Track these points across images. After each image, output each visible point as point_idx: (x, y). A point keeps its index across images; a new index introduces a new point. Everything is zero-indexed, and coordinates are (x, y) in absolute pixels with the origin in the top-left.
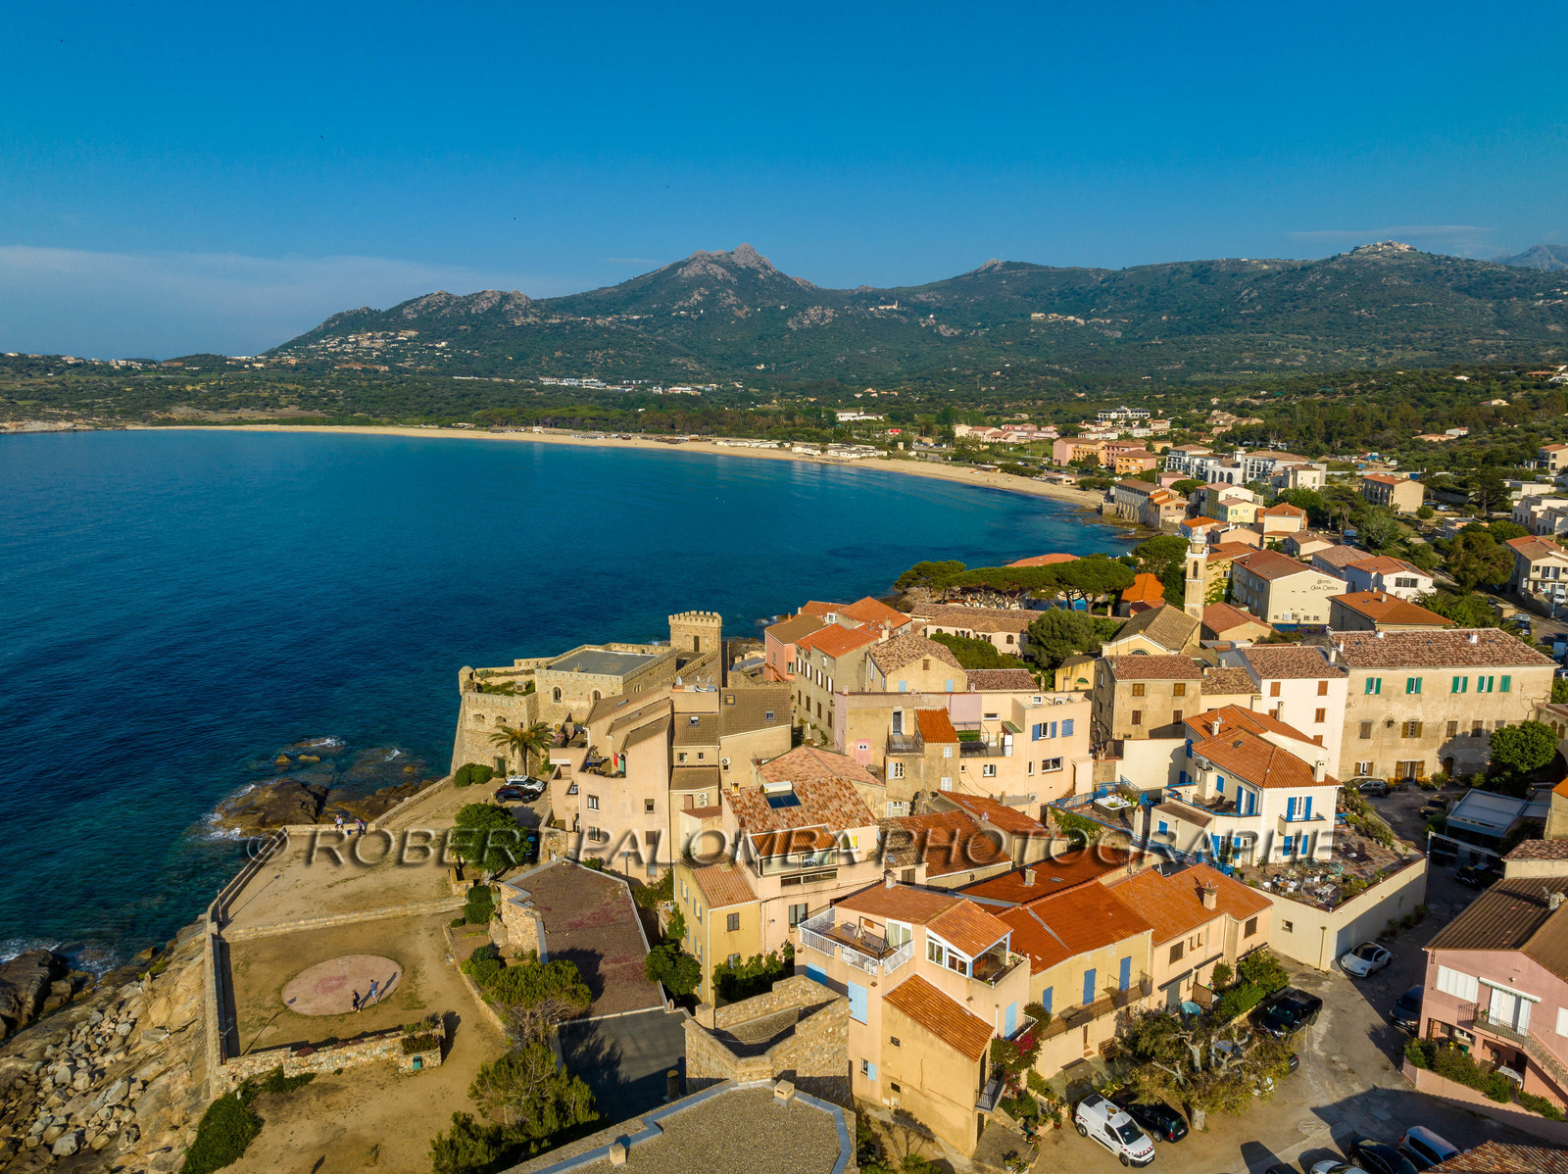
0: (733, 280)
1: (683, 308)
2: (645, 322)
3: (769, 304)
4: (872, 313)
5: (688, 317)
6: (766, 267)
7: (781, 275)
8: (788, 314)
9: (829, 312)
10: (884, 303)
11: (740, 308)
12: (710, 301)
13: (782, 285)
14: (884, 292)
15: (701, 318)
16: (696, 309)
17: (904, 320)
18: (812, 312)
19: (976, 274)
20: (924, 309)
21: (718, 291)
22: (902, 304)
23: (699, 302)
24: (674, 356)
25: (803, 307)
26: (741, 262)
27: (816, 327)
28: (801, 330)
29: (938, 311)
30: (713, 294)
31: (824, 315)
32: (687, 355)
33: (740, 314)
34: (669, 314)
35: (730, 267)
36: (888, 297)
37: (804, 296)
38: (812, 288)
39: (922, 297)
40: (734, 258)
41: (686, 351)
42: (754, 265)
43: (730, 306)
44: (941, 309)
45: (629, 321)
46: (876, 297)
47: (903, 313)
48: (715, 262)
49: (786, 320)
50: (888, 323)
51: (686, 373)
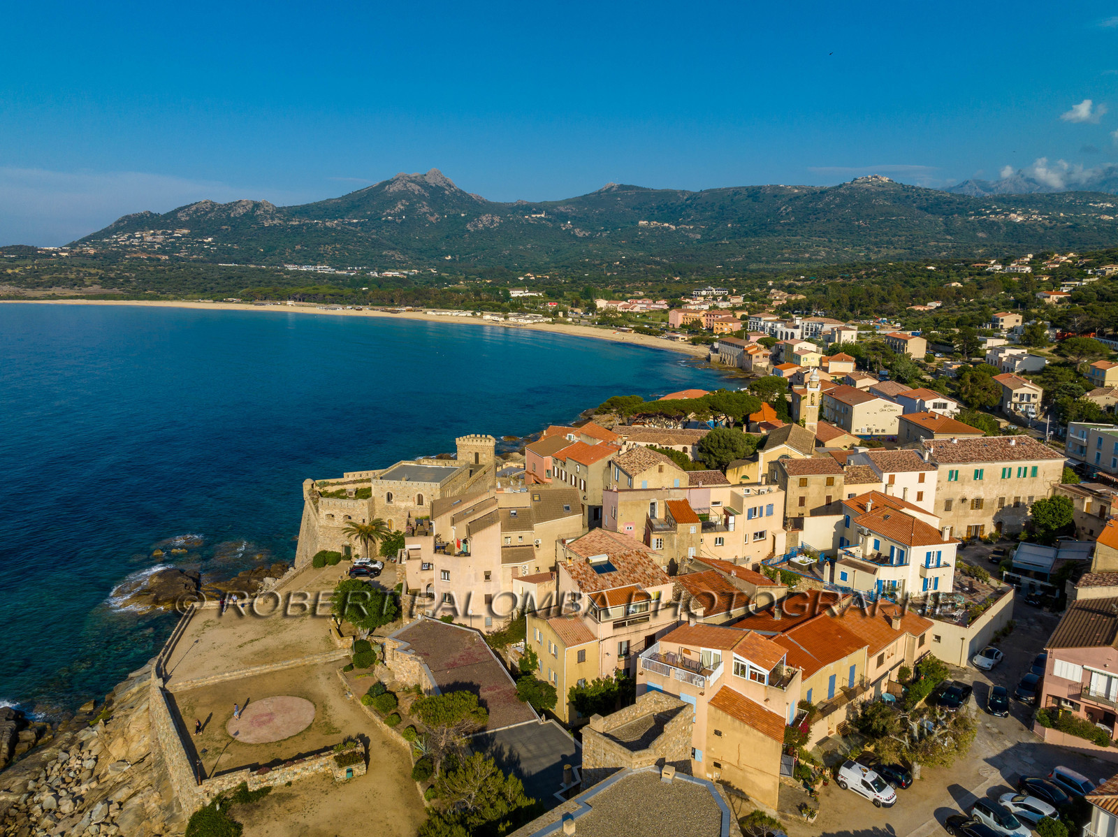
0: (426, 195)
1: (390, 215)
2: (362, 224)
3: (453, 212)
4: (527, 220)
5: (394, 221)
6: (450, 186)
7: (461, 192)
8: (466, 220)
9: (497, 219)
10: (535, 213)
11: (432, 215)
12: (410, 210)
13: (462, 199)
14: (535, 205)
15: (404, 221)
16: (399, 215)
17: (550, 225)
18: (484, 218)
19: (599, 193)
20: (564, 217)
21: (416, 202)
22: (548, 213)
23: (402, 211)
24: (385, 249)
25: (478, 215)
26: (432, 182)
27: (487, 229)
28: (477, 232)
29: (574, 219)
30: (412, 205)
31: (493, 221)
32: (394, 249)
33: (432, 219)
34: (380, 219)
35: (425, 185)
36: (539, 208)
37: (477, 207)
38: (484, 201)
39: (562, 209)
40: (427, 179)
41: (394, 246)
42: (442, 184)
43: (425, 213)
44: (575, 217)
45: (350, 224)
46: (529, 208)
47: (549, 220)
48: (413, 182)
49: (465, 225)
50: (538, 227)
51: (394, 262)
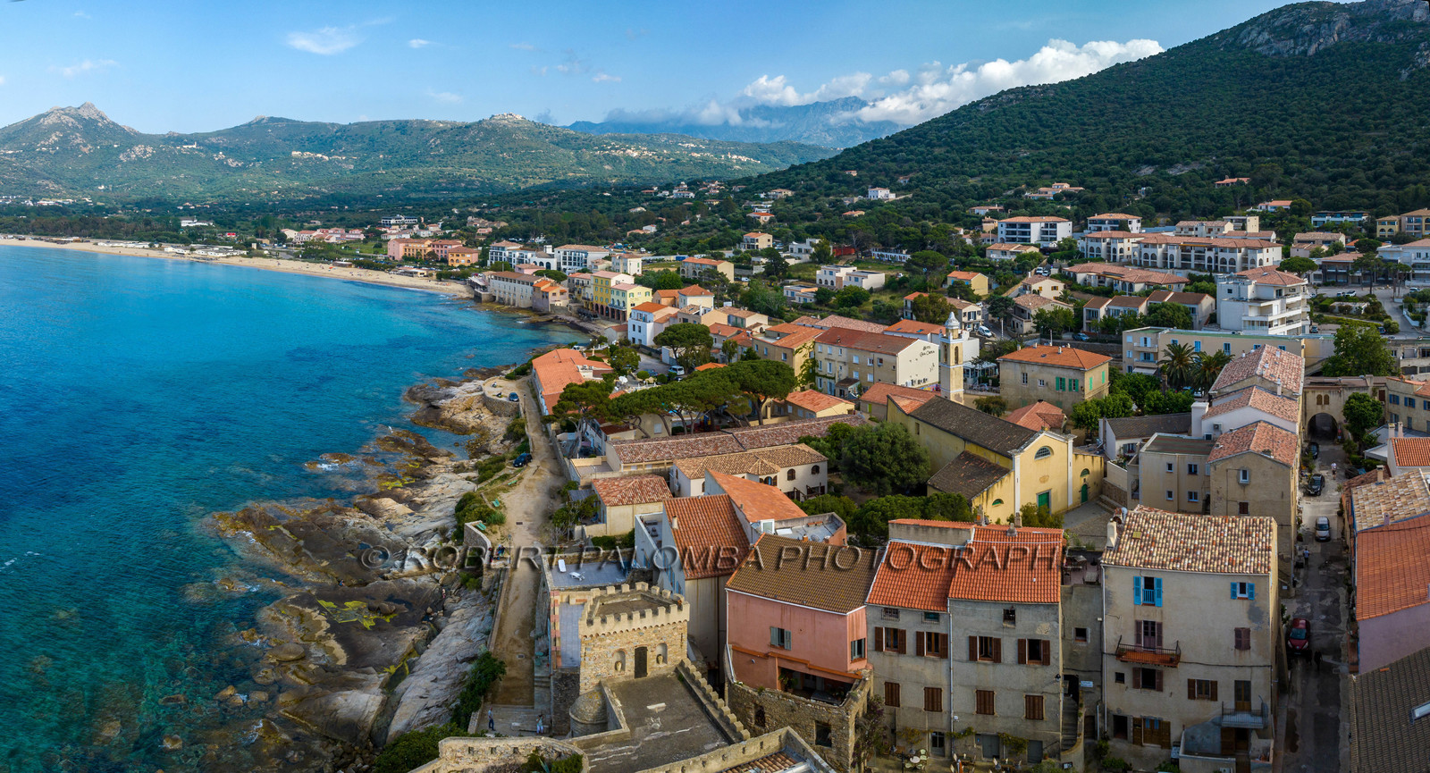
0: (80, 127)
1: (44, 146)
2: (17, 155)
3: (106, 143)
4: (180, 151)
5: (48, 152)
6: (103, 118)
7: (113, 124)
8: (120, 151)
9: (149, 149)
10: (187, 144)
11: (85, 146)
12: (64, 141)
13: (115, 131)
14: (186, 136)
15: (57, 153)
16: (53, 146)
17: (203, 155)
18: (137, 149)
19: (249, 125)
20: (216, 148)
21: (69, 134)
22: (199, 144)
23: (55, 142)
24: (39, 179)
25: (131, 146)
26: (85, 114)
27: (139, 159)
28: (130, 162)
29: (226, 150)
30: (65, 136)
31: (145, 151)
32: (48, 179)
33: (86, 150)
34: (34, 150)
35: (80, 119)
36: (190, 139)
37: (130, 138)
38: (135, 133)
39: (214, 140)
40: (80, 112)
41: (47, 175)
42: (95, 117)
43: (78, 144)
44: (227, 148)
45: (5, 155)
46: (180, 140)
47: (201, 151)
48: (66, 114)
49: (118, 155)
50: (191, 156)
51: (47, 191)
